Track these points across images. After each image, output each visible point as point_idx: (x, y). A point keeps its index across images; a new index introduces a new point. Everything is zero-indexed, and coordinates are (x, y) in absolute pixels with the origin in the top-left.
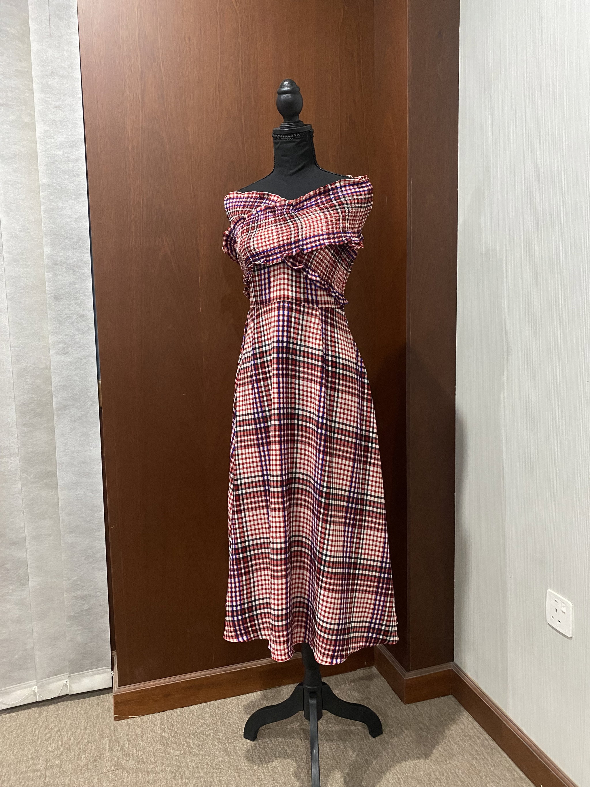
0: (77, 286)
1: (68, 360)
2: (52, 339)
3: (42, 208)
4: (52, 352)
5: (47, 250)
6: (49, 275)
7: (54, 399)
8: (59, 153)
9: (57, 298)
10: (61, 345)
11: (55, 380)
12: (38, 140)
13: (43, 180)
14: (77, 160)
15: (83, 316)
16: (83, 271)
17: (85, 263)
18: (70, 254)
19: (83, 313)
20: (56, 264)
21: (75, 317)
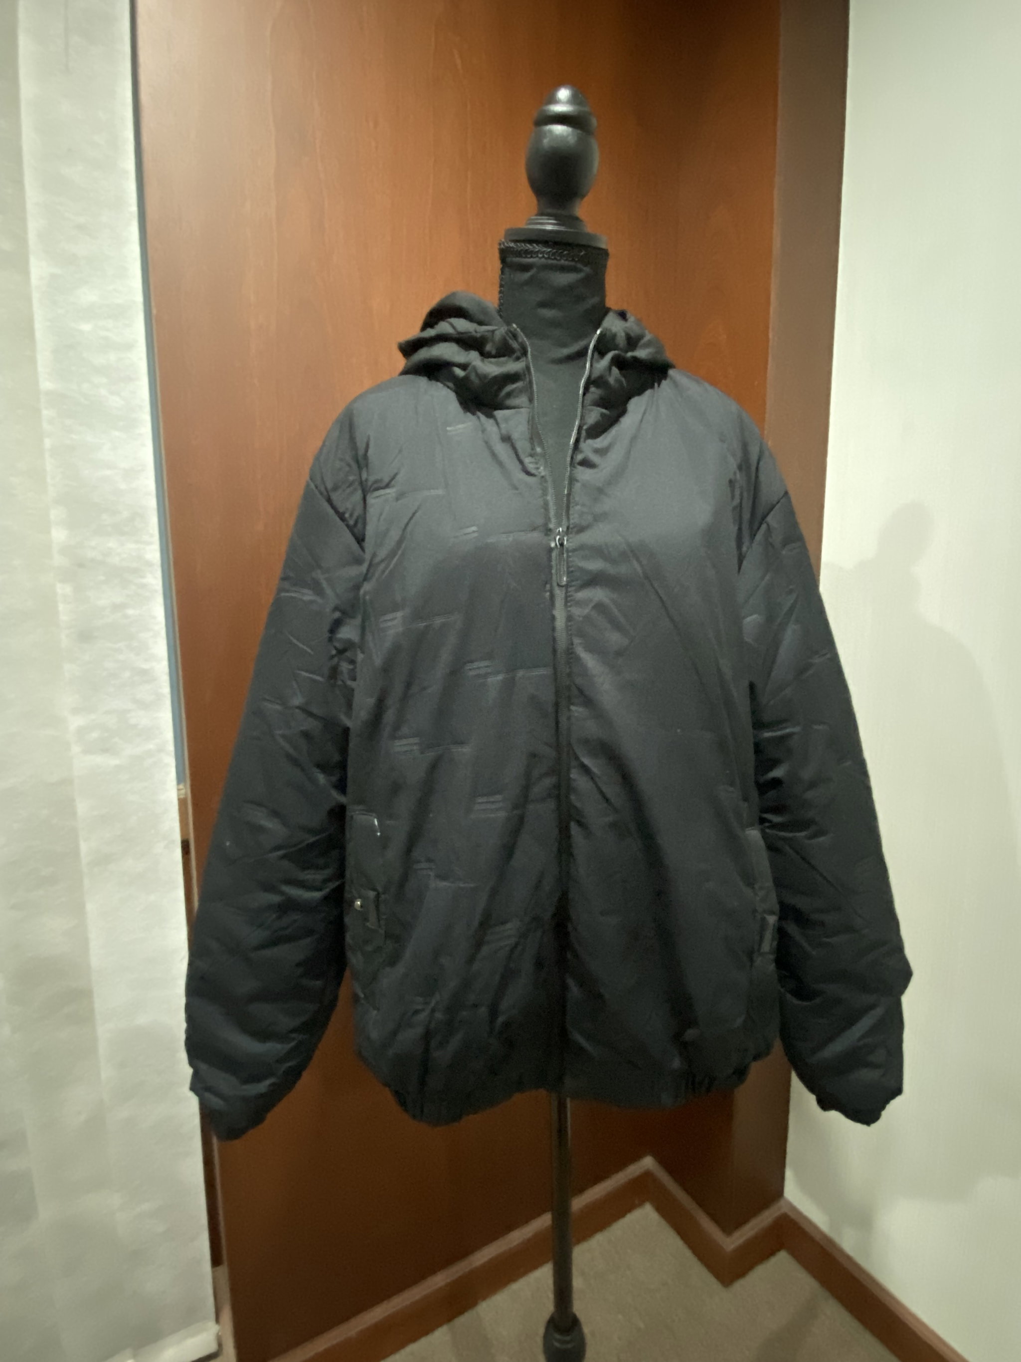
0: (130, 612)
1: (114, 762)
2: (76, 722)
3: (48, 443)
4: (76, 749)
5: (59, 535)
6: (63, 589)
7: (84, 847)
8: (86, 327)
9: (85, 636)
10: (95, 735)
11: (82, 807)
12: (36, 296)
13: (46, 385)
14: (129, 346)
15: (144, 672)
16: (144, 581)
17: (149, 564)
18: (112, 544)
19: (145, 666)
20: (81, 565)
21: (127, 674)
